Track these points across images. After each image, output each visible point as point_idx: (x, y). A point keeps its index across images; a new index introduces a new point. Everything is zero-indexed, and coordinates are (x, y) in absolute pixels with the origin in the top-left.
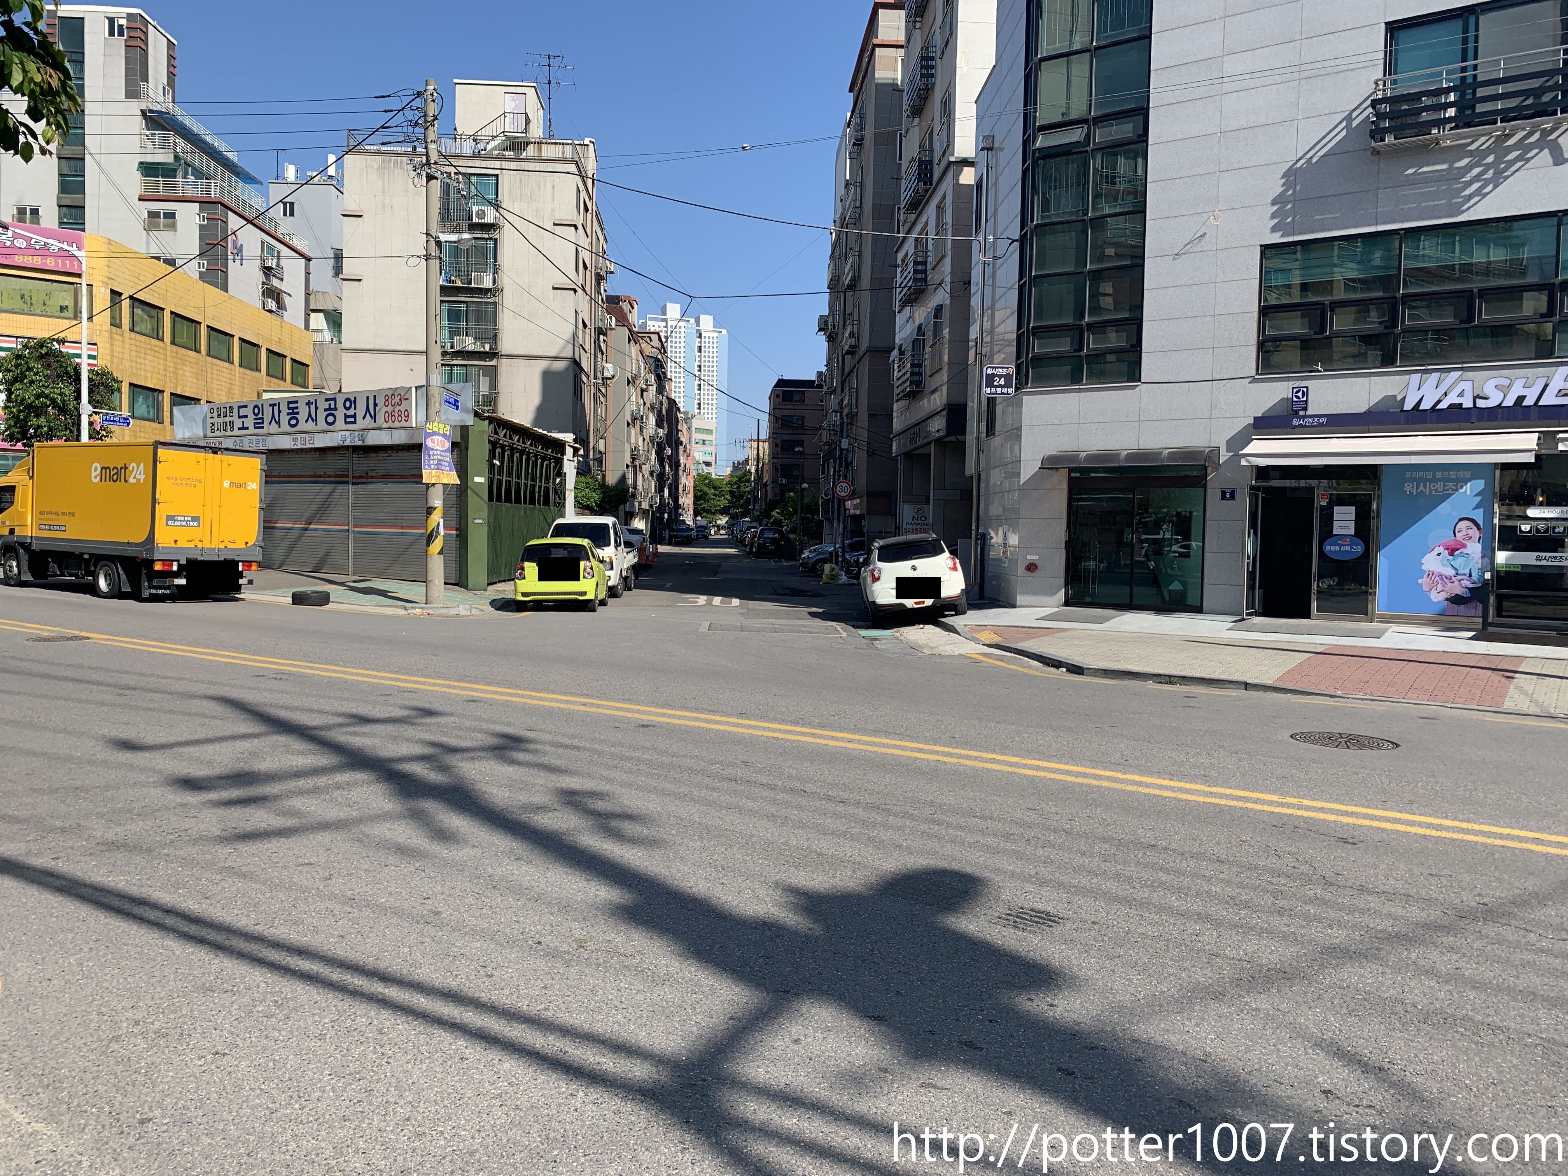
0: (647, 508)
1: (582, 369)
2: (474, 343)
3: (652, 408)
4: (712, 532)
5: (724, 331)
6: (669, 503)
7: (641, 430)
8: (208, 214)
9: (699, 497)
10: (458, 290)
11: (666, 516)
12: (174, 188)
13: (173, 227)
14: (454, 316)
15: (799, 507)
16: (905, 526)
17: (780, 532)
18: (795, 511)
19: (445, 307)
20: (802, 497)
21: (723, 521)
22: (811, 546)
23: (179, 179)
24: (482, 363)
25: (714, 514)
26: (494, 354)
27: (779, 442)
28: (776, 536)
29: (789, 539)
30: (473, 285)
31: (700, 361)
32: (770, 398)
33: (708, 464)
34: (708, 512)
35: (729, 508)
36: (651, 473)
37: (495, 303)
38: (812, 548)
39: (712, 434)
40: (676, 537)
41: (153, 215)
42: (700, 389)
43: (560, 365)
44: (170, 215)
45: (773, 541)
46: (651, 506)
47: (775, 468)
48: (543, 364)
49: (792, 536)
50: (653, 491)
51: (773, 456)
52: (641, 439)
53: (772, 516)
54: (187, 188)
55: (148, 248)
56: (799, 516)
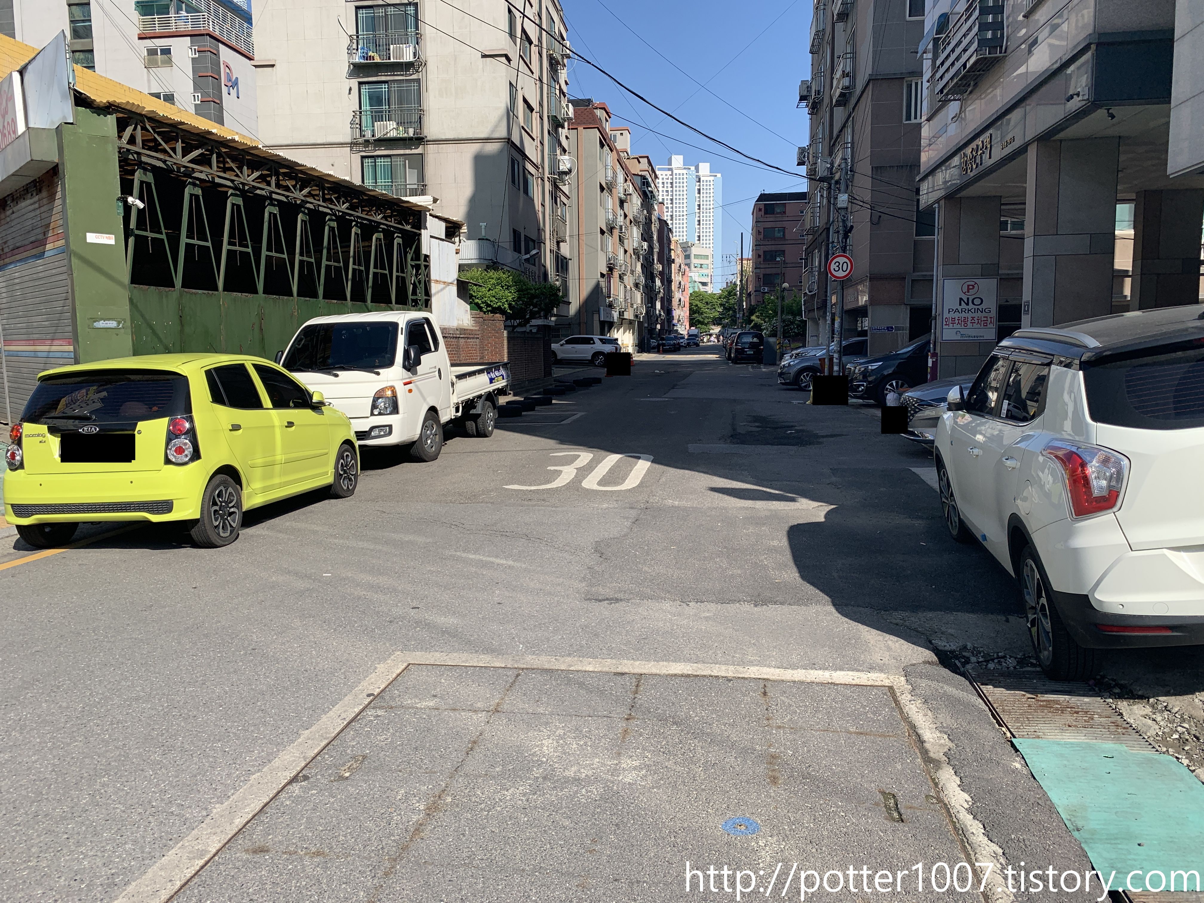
0: (632, 318)
1: (525, 157)
2: (397, 129)
3: (635, 221)
4: (705, 340)
5: (719, 175)
6: (660, 315)
7: (621, 240)
8: (199, 46)
9: (693, 311)
10: (378, 68)
11: (659, 327)
12: (168, 24)
13: (169, 62)
14: (376, 100)
15: (779, 308)
16: (946, 315)
17: (760, 337)
18: (775, 313)
19: (365, 89)
20: (783, 298)
21: (716, 330)
22: (792, 350)
23: (172, 15)
24: (408, 152)
25: (706, 325)
26: (419, 140)
27: (761, 253)
28: (755, 340)
29: (768, 342)
30: (392, 60)
31: (699, 201)
32: (753, 214)
33: (704, 284)
34: (702, 323)
35: (720, 319)
36: (637, 285)
37: (418, 81)
38: (794, 352)
39: (708, 259)
40: (664, 345)
41: (152, 52)
42: (699, 224)
43: (492, 148)
44: (167, 51)
45: (752, 345)
46: (636, 316)
47: (757, 277)
48: (474, 148)
49: (772, 340)
50: (639, 301)
51: (756, 267)
52: (622, 251)
53: (753, 321)
54: (181, 23)
55: (149, 87)
56: (779, 320)
